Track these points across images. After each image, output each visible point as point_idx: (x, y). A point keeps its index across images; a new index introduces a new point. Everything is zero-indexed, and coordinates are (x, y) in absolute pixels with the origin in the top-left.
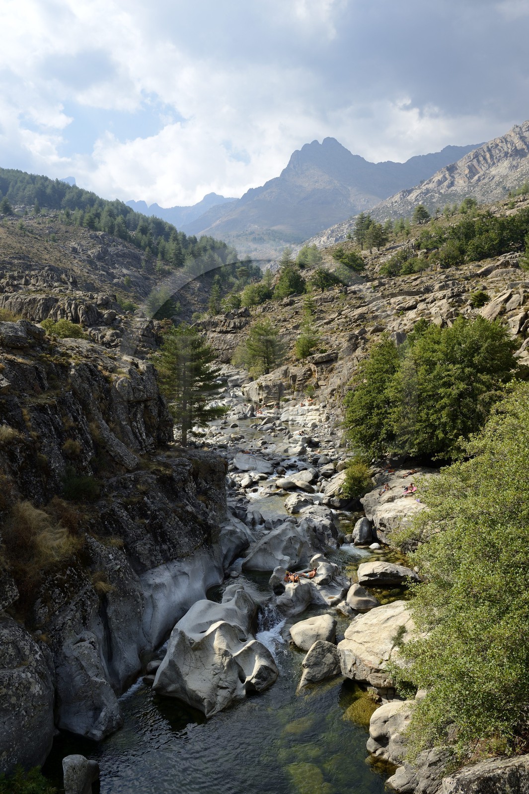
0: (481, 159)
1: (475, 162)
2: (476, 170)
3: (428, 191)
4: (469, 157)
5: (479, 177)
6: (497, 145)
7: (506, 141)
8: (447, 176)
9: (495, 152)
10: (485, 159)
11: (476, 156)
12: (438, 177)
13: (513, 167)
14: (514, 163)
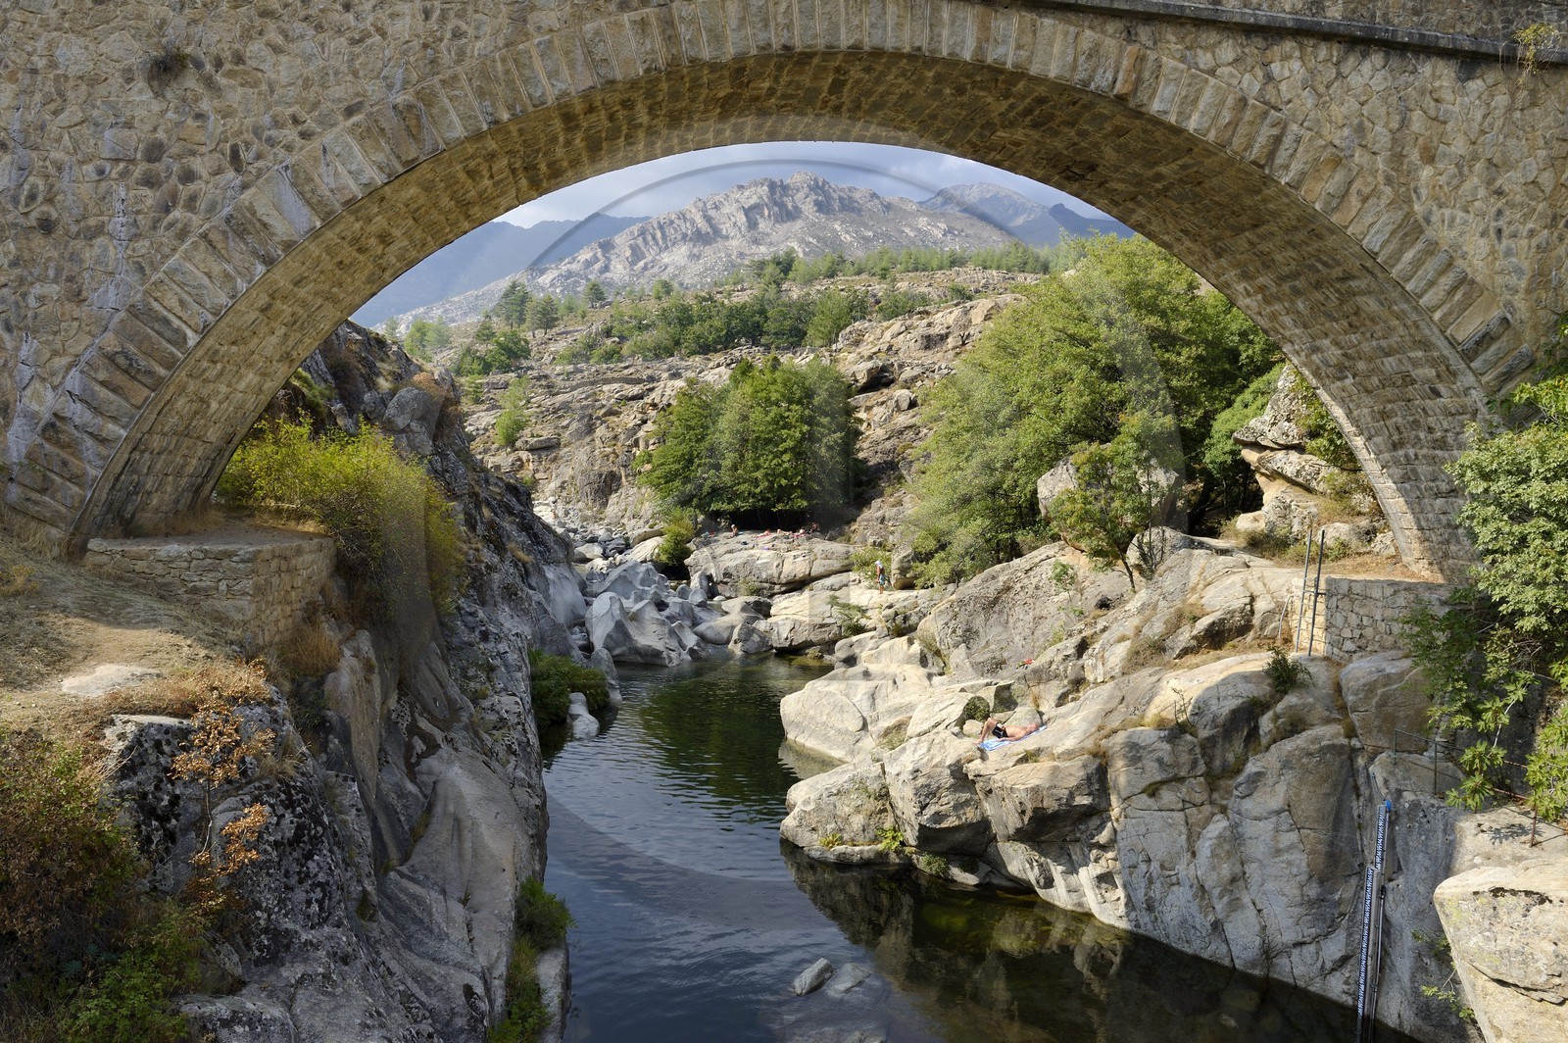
0: (649, 238)
1: (640, 241)
2: (643, 253)
3: (570, 274)
4: (632, 232)
5: (646, 264)
6: (672, 222)
7: (685, 219)
8: (599, 255)
9: (670, 231)
10: (654, 238)
11: (643, 233)
12: (585, 255)
13: (694, 257)
14: (695, 250)
